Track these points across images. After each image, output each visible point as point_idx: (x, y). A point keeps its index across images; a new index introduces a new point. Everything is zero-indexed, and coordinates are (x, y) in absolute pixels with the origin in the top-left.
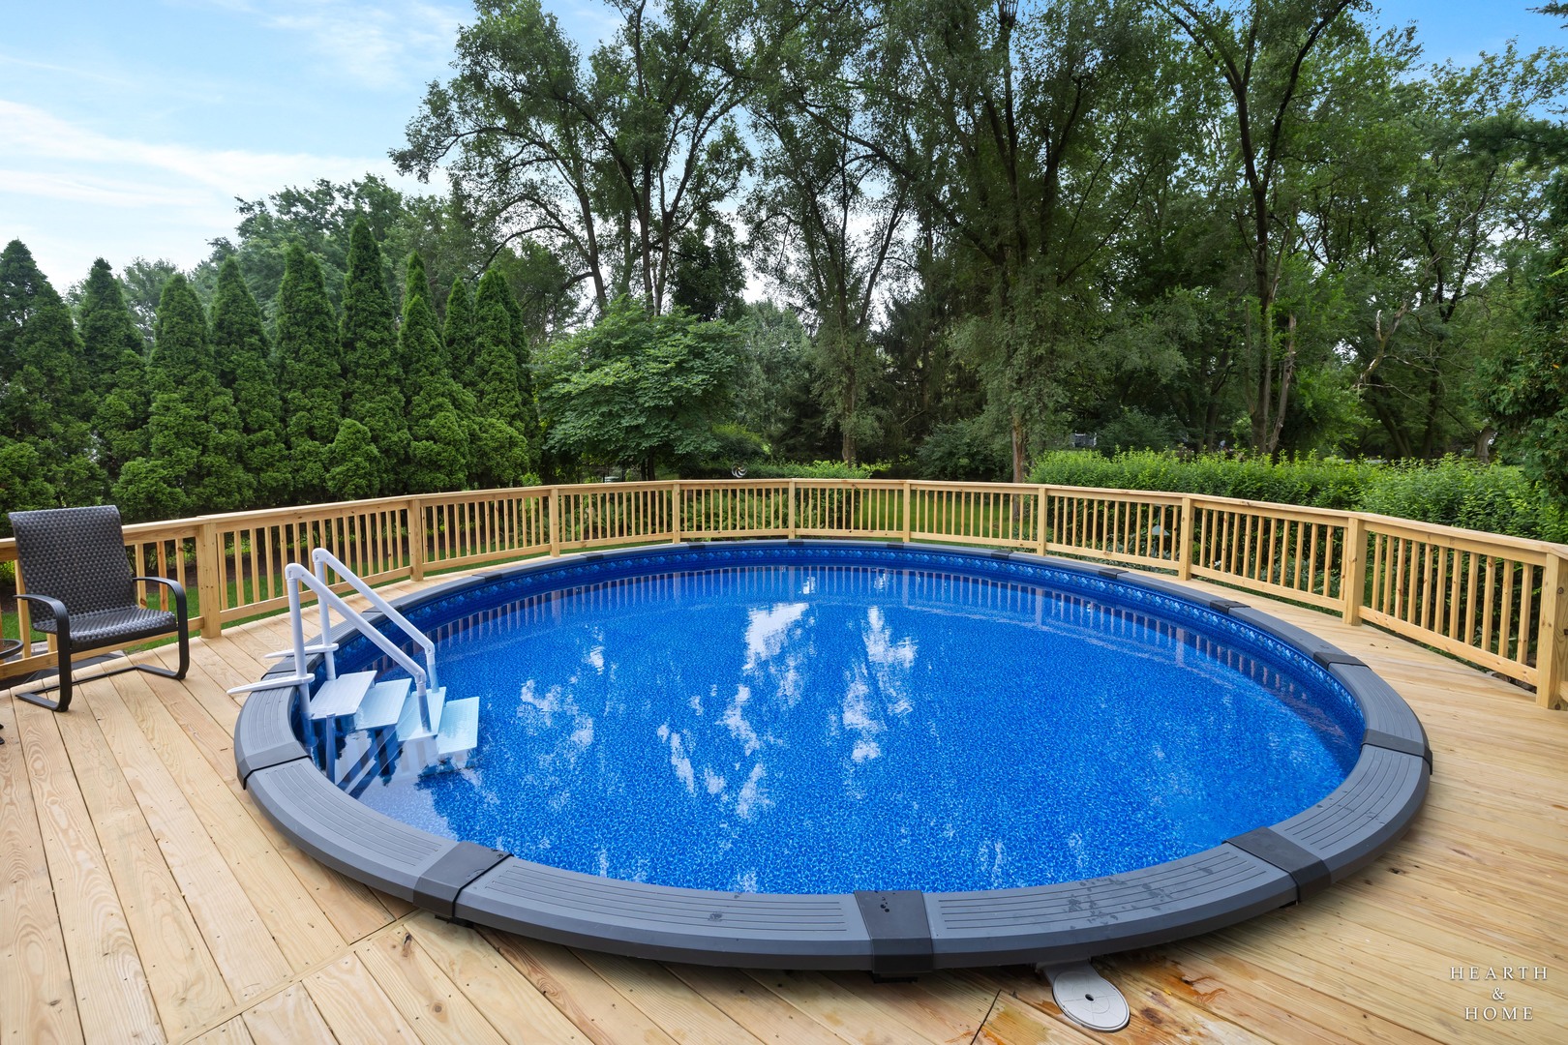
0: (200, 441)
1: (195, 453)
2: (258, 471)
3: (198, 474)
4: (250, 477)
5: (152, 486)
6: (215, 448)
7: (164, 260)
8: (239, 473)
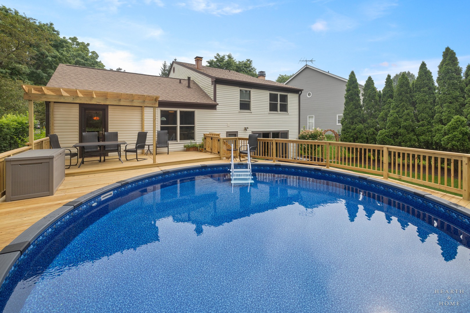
0: (398, 124)
1: (396, 128)
2: (418, 135)
3: (396, 134)
4: (415, 137)
5: (383, 137)
6: (403, 127)
7: (389, 74)
8: (411, 135)
